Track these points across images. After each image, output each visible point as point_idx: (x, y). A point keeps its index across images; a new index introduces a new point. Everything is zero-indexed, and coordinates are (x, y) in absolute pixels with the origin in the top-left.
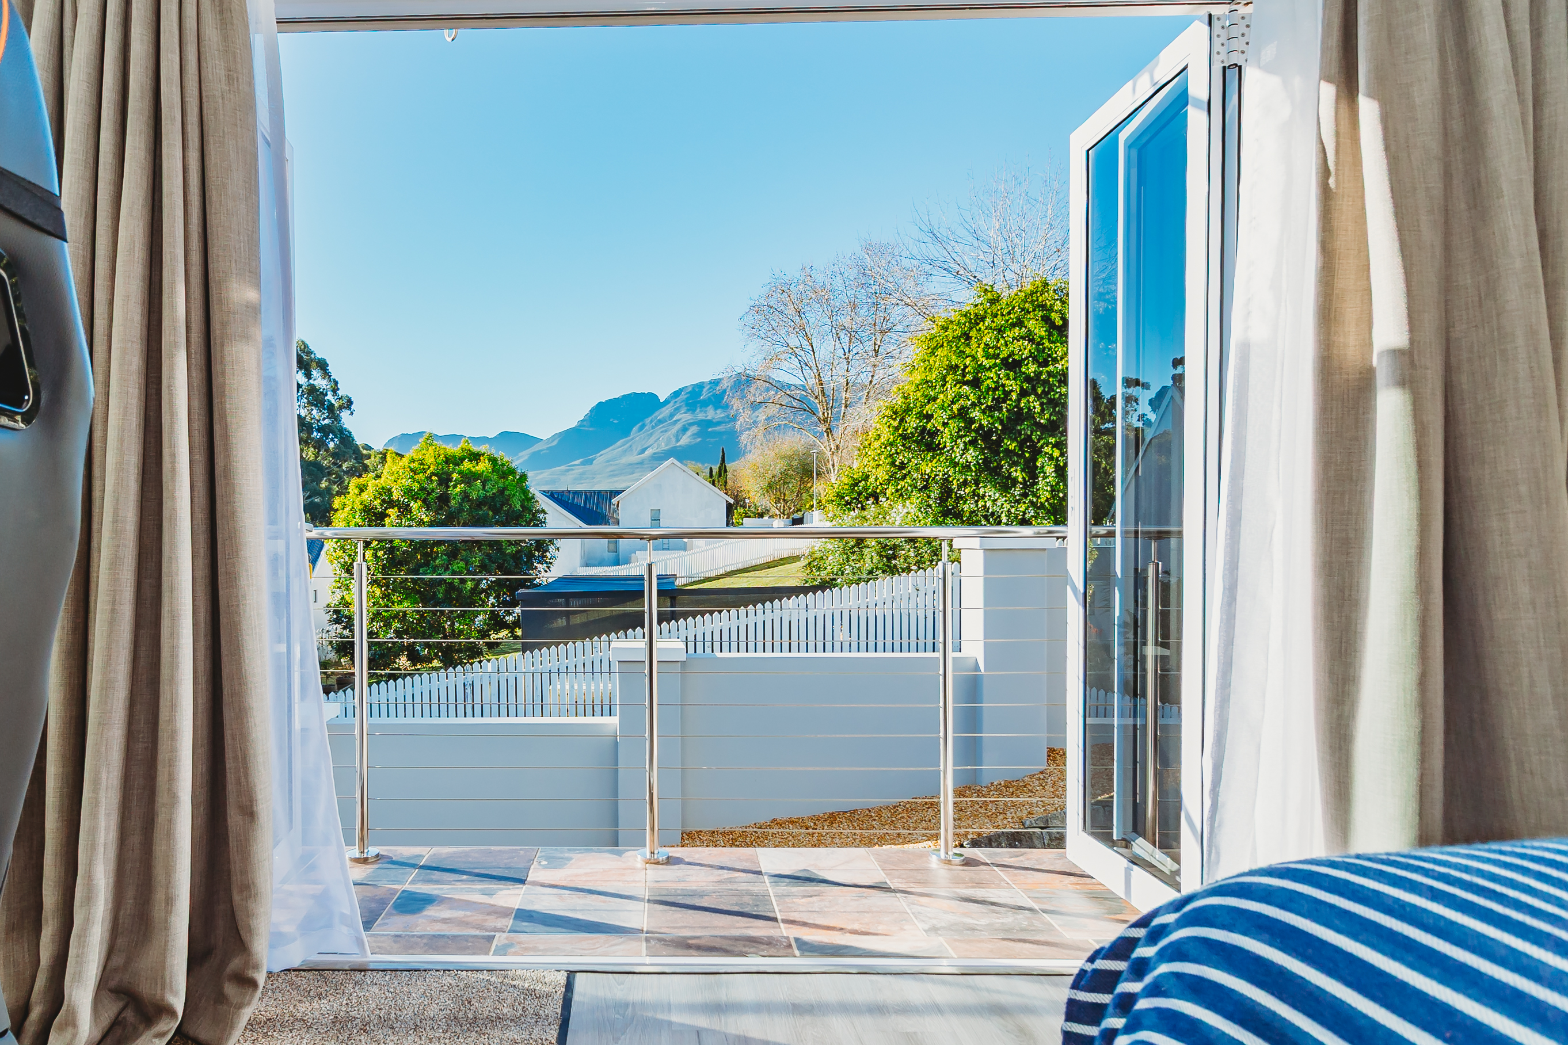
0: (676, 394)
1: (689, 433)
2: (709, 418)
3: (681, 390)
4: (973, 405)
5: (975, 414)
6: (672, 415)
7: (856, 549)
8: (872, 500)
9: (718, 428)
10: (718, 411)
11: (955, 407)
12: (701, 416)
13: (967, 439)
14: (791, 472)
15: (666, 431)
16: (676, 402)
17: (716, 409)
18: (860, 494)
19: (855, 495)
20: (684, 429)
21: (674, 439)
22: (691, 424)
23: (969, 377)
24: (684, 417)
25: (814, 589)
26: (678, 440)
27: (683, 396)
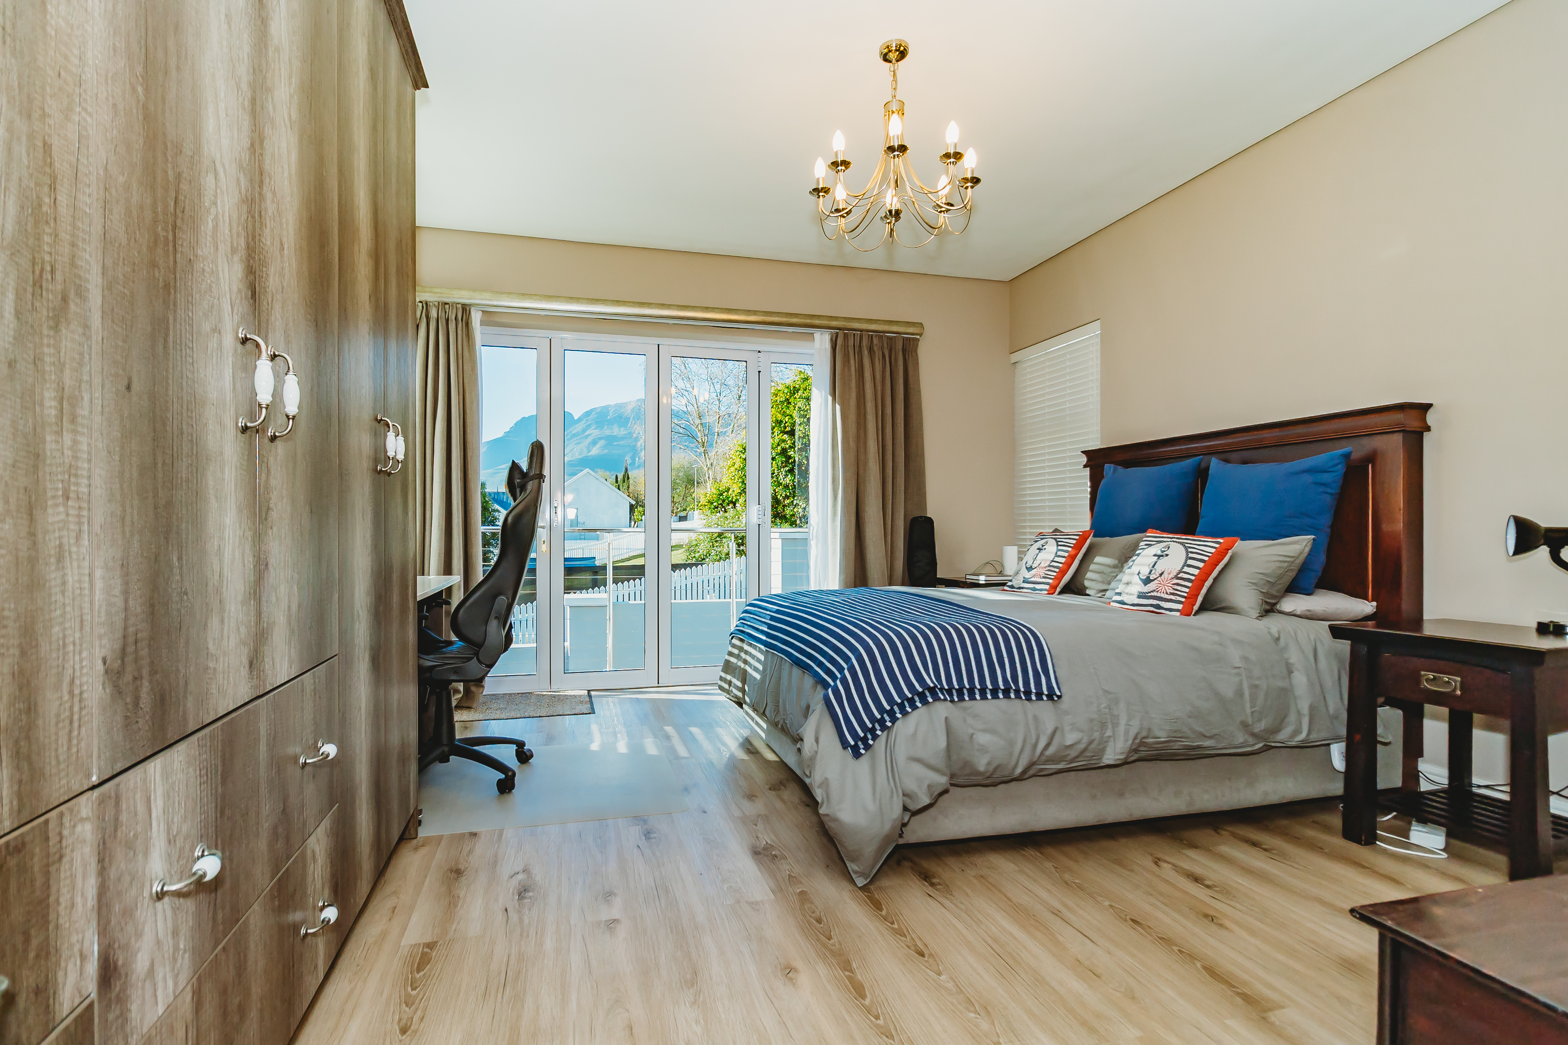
0: (588, 414)
1: (598, 446)
2: (615, 434)
3: (592, 410)
4: (791, 447)
5: (791, 453)
6: (584, 431)
7: (718, 539)
8: (731, 505)
9: (621, 443)
10: (622, 429)
11: (779, 448)
12: (608, 432)
13: (787, 469)
14: (678, 481)
15: (579, 443)
16: (587, 420)
17: (620, 427)
18: (724, 501)
19: (720, 502)
20: (594, 443)
21: (585, 450)
22: (600, 439)
23: (788, 429)
24: (594, 432)
25: (691, 565)
26: (589, 451)
27: (593, 415)
